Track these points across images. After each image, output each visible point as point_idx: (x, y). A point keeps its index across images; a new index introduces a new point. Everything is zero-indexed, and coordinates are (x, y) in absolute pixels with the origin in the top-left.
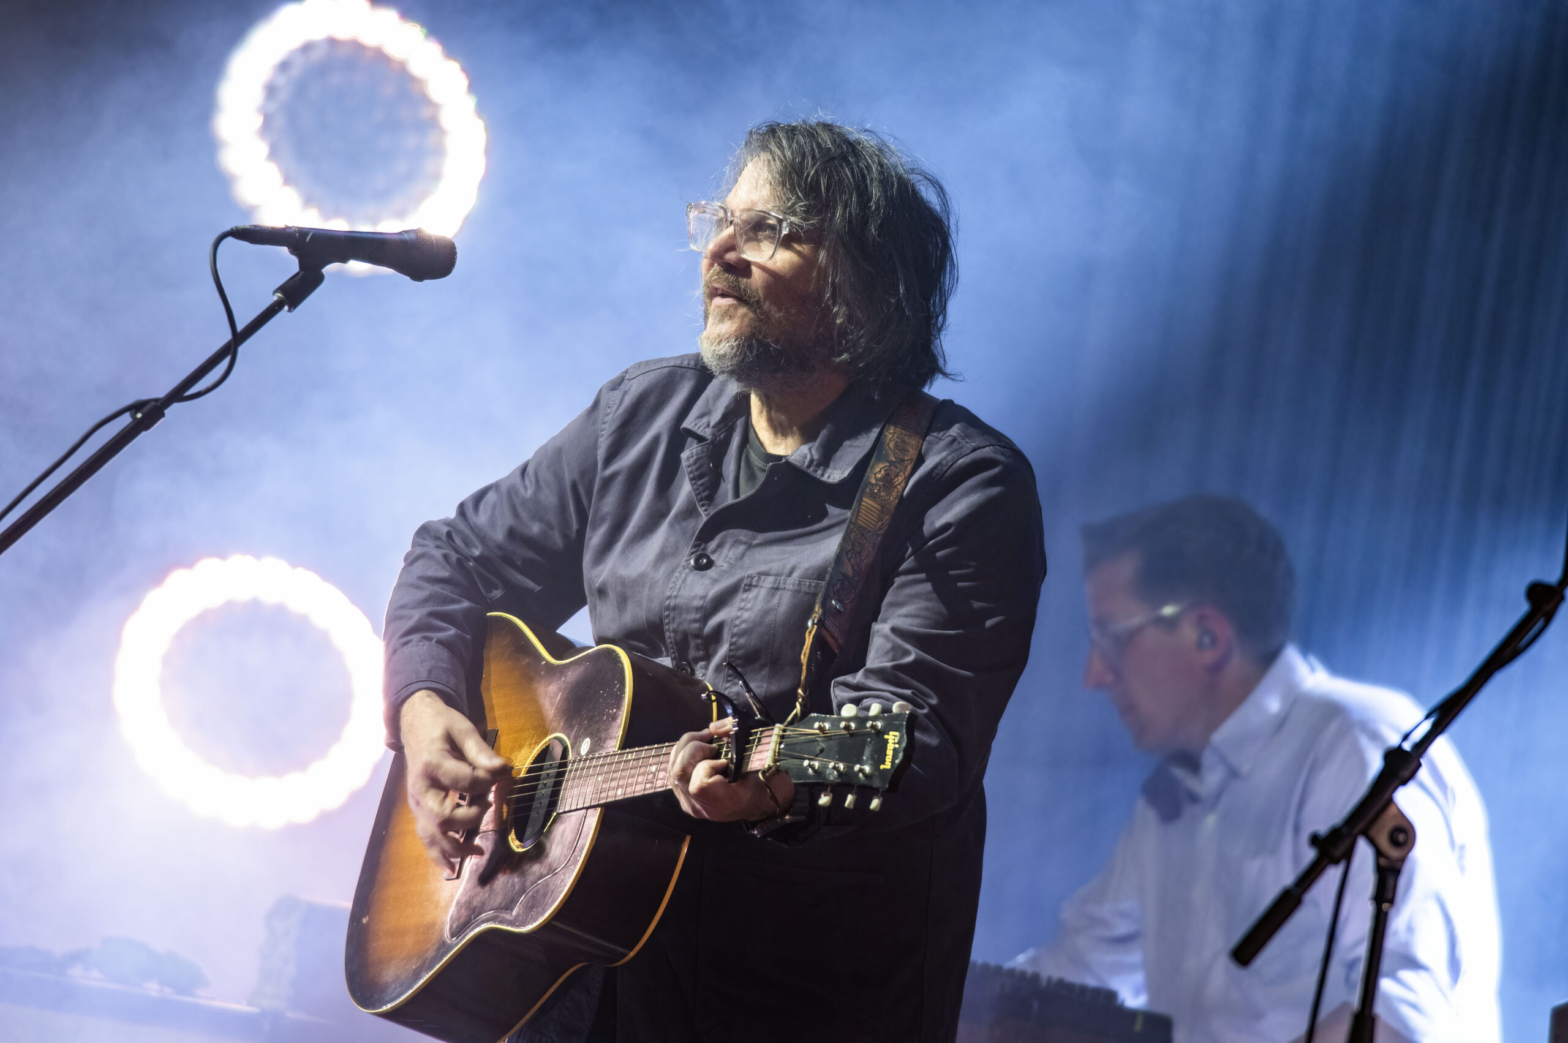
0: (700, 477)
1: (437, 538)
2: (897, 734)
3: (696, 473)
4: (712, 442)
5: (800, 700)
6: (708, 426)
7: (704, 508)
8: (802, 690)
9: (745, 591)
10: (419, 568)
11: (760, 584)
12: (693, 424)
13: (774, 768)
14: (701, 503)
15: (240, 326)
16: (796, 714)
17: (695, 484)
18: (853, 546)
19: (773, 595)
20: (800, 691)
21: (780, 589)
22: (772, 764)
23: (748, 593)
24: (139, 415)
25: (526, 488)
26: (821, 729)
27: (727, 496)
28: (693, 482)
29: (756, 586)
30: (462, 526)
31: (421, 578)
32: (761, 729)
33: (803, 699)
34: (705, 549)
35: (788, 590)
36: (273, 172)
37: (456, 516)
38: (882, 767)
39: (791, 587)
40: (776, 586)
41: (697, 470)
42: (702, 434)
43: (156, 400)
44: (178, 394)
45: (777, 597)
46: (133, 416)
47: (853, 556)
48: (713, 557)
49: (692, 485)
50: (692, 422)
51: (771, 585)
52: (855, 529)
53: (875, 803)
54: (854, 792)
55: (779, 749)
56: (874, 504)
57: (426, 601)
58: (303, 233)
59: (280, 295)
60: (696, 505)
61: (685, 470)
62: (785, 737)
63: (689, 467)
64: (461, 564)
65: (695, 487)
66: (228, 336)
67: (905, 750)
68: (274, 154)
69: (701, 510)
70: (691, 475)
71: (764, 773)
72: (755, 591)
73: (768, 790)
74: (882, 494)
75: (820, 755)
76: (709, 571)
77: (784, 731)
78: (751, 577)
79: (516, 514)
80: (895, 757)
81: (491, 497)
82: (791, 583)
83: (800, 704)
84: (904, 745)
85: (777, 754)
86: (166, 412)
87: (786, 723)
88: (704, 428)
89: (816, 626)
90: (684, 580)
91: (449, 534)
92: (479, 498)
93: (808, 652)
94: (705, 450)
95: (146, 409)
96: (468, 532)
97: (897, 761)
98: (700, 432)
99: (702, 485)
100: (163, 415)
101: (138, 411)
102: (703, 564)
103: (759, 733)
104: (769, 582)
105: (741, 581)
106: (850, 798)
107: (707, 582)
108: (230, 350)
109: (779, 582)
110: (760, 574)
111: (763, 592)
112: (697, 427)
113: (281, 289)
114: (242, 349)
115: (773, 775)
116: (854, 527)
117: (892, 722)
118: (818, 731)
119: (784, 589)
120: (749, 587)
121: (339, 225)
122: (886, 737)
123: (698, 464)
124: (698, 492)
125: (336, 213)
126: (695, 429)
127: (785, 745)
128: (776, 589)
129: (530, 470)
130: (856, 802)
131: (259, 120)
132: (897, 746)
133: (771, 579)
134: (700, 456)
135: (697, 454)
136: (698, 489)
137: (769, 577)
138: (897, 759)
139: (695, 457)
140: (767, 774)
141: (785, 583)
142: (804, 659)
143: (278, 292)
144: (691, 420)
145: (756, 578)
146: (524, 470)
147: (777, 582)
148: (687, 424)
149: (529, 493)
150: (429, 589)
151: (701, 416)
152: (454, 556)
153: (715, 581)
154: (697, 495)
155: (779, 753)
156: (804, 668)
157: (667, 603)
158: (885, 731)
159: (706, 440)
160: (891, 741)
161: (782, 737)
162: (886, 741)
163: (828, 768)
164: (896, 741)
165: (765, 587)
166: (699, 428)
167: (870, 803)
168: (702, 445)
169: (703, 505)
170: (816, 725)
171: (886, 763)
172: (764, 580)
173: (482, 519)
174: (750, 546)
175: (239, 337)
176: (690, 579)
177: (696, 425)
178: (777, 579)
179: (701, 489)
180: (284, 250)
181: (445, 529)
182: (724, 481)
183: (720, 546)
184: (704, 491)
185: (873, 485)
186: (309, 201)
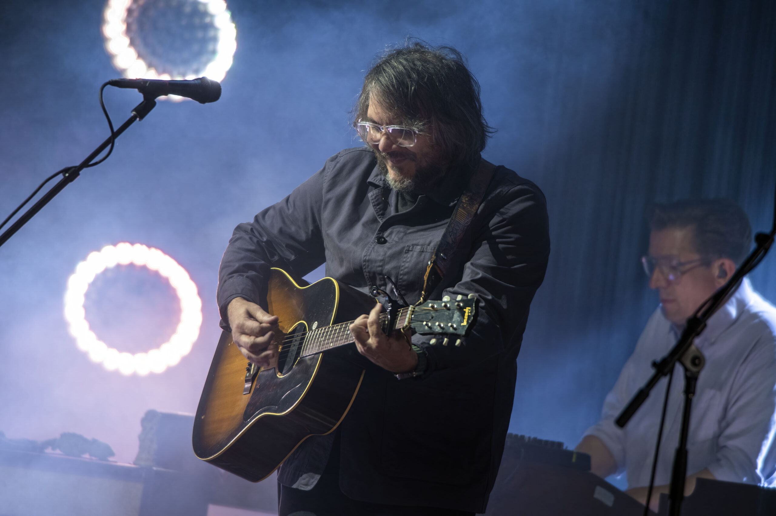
0: (378, 205)
1: (246, 231)
2: (470, 308)
3: (376, 203)
4: (383, 188)
5: (423, 296)
6: (381, 180)
7: (381, 219)
8: (424, 292)
9: (406, 253)
10: (238, 244)
11: (414, 250)
12: (373, 179)
13: (408, 327)
14: (379, 217)
15: (115, 129)
16: (421, 302)
17: (375, 208)
18: (452, 230)
19: (421, 255)
20: (423, 292)
21: (424, 252)
22: (407, 324)
23: (408, 254)
24: (67, 175)
25: (288, 209)
26: (433, 307)
27: (392, 211)
28: (375, 207)
29: (411, 251)
30: (257, 226)
31: (239, 248)
32: (402, 309)
33: (424, 296)
34: (383, 235)
35: (429, 252)
36: (132, 52)
37: (254, 222)
38: (462, 324)
39: (430, 251)
40: (422, 250)
41: (376, 201)
42: (378, 184)
43: (75, 167)
44: (86, 164)
45: (423, 255)
46: (64, 175)
47: (453, 234)
48: (387, 239)
49: (374, 208)
50: (372, 179)
51: (419, 250)
52: (454, 222)
53: (458, 342)
54: (448, 337)
55: (411, 317)
56: (464, 212)
57: (242, 259)
58: (145, 81)
59: (134, 113)
60: (376, 218)
61: (370, 201)
62: (415, 311)
63: (372, 200)
64: (259, 243)
65: (376, 209)
66: (109, 134)
67: (474, 316)
68: (132, 43)
69: (379, 220)
70: (374, 204)
71: (403, 328)
72: (411, 253)
73: (405, 337)
74: (468, 207)
75: (432, 320)
76: (386, 245)
77: (414, 309)
78: (409, 246)
79: (284, 222)
80: (468, 319)
81: (271, 212)
82: (430, 249)
83: (423, 298)
84: (473, 314)
85: (410, 320)
86: (81, 172)
87: (415, 305)
88: (379, 181)
89: (432, 264)
90: (373, 248)
91: (252, 230)
92: (265, 212)
93: (428, 275)
94: (380, 192)
95: (70, 172)
96: (260, 229)
97: (470, 321)
98: (377, 183)
99: (379, 208)
100: (78, 174)
101: (66, 173)
102: (381, 241)
103: (402, 310)
104: (418, 248)
105: (404, 248)
106: (446, 340)
107: (385, 249)
108: (110, 141)
109: (424, 248)
110: (413, 245)
111: (415, 254)
112: (376, 180)
113: (135, 110)
114: (117, 140)
115: (408, 330)
116: (454, 221)
117: (467, 303)
118: (431, 308)
119: (426, 252)
120: (408, 251)
121: (166, 77)
122: (465, 310)
123: (376, 199)
124: (377, 212)
125: (164, 72)
126: (374, 182)
127: (414, 316)
128: (422, 252)
129: (291, 200)
130: (449, 343)
131: (124, 27)
132: (470, 314)
133: (419, 247)
134: (377, 194)
135: (376, 193)
136: (377, 210)
137: (418, 246)
138: (469, 320)
139: (375, 195)
140: (405, 329)
141: (426, 249)
142: (425, 278)
143: (134, 111)
144: (372, 177)
145: (411, 247)
146: (287, 200)
147: (423, 248)
148: (370, 180)
149: (291, 211)
150: (243, 254)
151: (377, 176)
152: (255, 240)
153: (389, 248)
154: (377, 213)
155: (411, 319)
156: (426, 282)
157: (365, 258)
158: (465, 307)
159: (380, 187)
160: (467, 312)
161: (413, 311)
162: (465, 312)
163: (435, 325)
164: (470, 312)
165: (416, 251)
166: (377, 181)
167: (455, 342)
168: (378, 189)
169: (380, 218)
170: (430, 305)
171: (464, 322)
172: (416, 248)
173: (267, 223)
174: (406, 234)
175: (115, 135)
176: (376, 248)
177: (375, 180)
178: (422, 247)
179: (379, 210)
180: (136, 90)
181: (250, 227)
182: (390, 206)
183: (391, 233)
184: (380, 211)
185: (464, 203)
186: (150, 66)
